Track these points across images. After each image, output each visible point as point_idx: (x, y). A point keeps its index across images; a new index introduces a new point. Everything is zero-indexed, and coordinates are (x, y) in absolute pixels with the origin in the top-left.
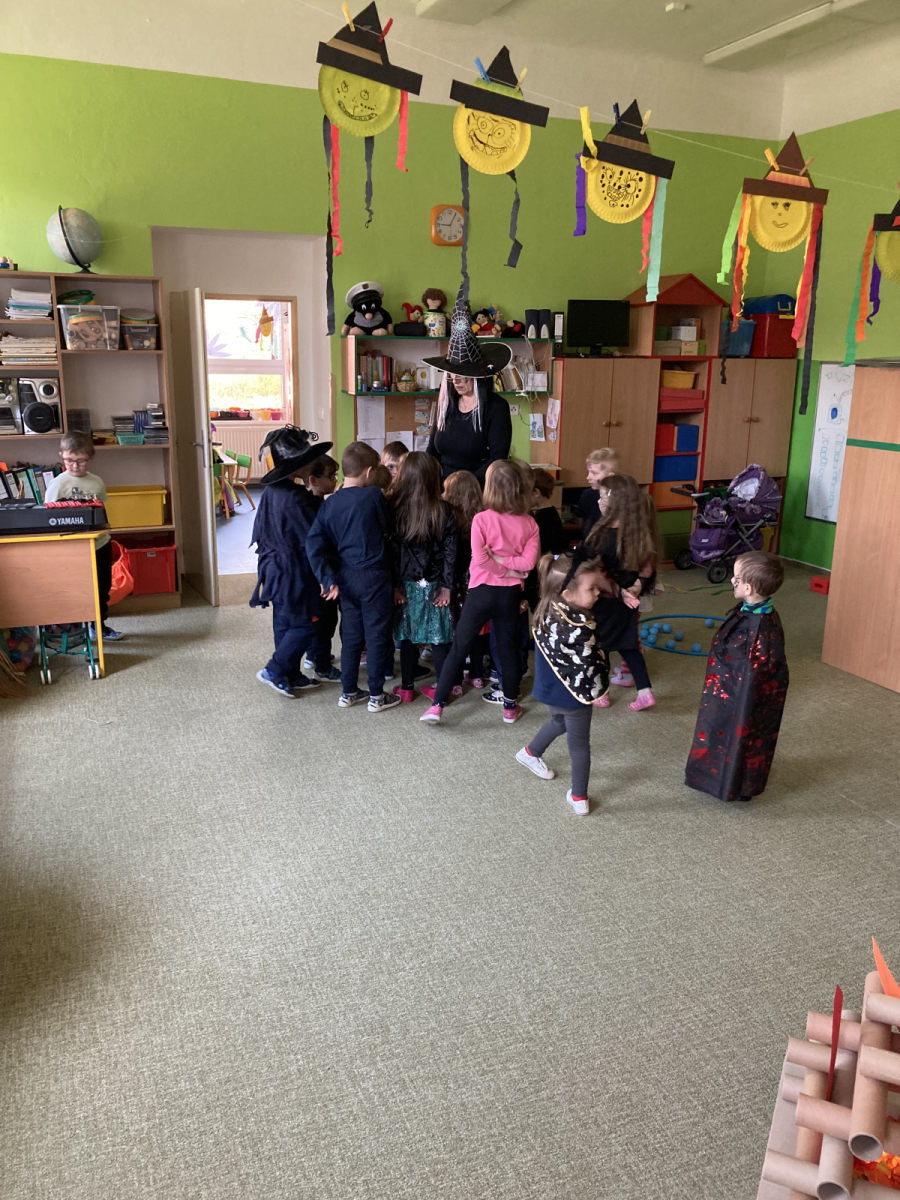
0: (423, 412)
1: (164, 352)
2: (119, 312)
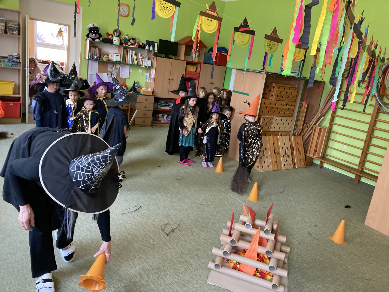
0: (111, 68)
1: (21, 36)
2: (5, 21)
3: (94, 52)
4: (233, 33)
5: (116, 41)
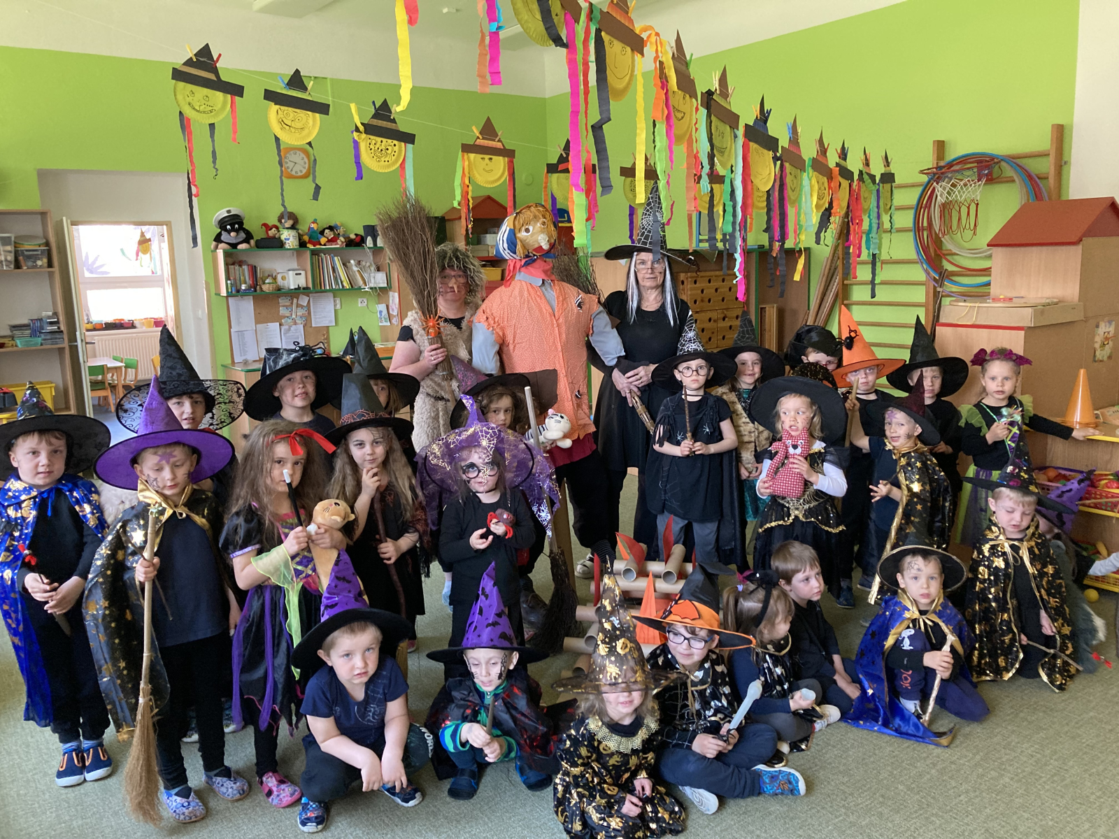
0: (287, 307)
1: (56, 269)
2: (13, 239)
3: (238, 276)
4: (547, 177)
5: (288, 239)
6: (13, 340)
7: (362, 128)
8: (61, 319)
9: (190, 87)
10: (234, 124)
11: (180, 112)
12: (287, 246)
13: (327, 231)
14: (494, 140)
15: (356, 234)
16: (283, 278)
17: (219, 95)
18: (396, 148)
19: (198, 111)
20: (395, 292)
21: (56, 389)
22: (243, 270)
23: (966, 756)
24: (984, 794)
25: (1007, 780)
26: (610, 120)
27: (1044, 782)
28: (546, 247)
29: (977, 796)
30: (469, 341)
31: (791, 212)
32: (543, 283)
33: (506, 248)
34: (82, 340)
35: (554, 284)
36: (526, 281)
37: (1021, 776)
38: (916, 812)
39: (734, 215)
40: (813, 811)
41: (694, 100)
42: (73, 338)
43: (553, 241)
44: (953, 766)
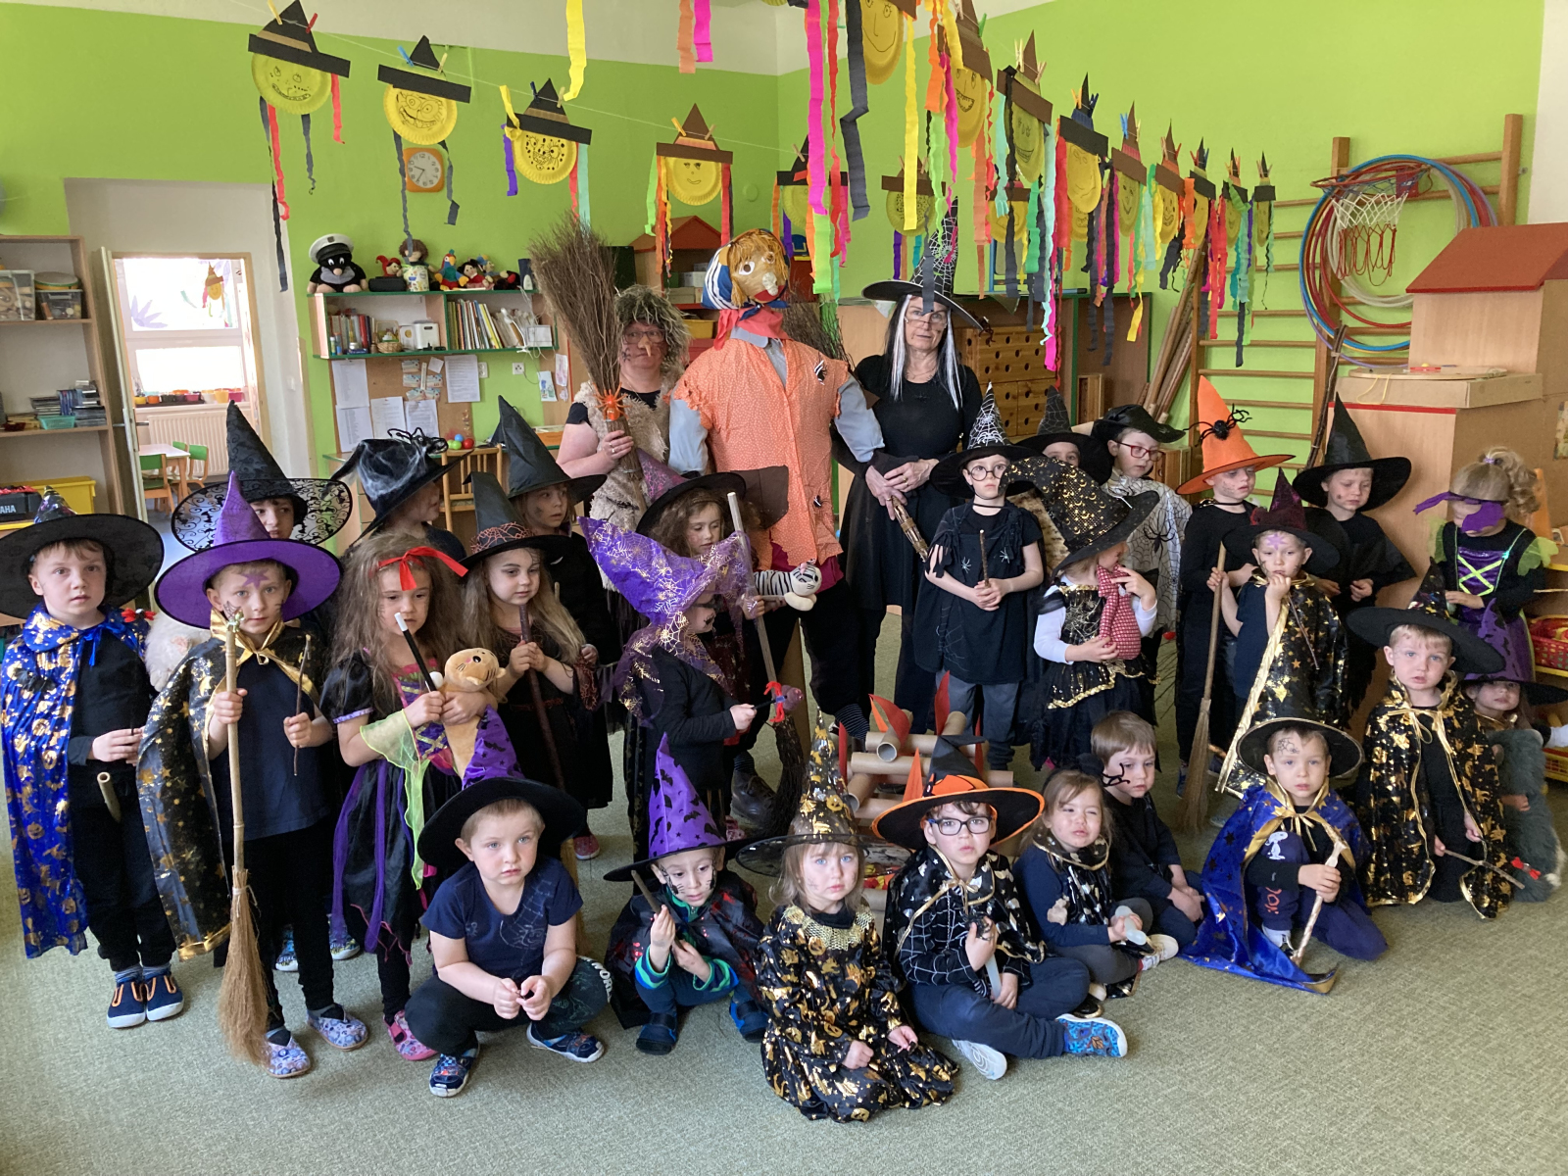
0: (413, 375)
1: (93, 320)
2: (33, 278)
3: (344, 334)
4: (777, 192)
5: (414, 279)
6: (36, 419)
7: (516, 121)
8: (101, 390)
9: (274, 62)
10: (337, 116)
11: (261, 99)
12: (412, 289)
13: (468, 267)
14: (703, 138)
15: (508, 272)
16: (408, 334)
17: (315, 75)
18: (565, 150)
19: (286, 97)
20: (563, 354)
21: (97, 487)
22: (352, 322)
23: (1352, 1008)
24: (1376, 1059)
25: (1409, 1041)
26: (867, 111)
27: (1461, 1045)
28: (773, 291)
29: (1364, 1062)
30: (665, 425)
31: (1123, 242)
32: (769, 343)
33: (717, 293)
34: (131, 421)
35: (785, 344)
36: (745, 341)
37: (1428, 1035)
38: (1279, 1081)
39: (1043, 247)
40: (1137, 1078)
41: (987, 81)
42: (118, 418)
43: (783, 283)
44: (1333, 1020)
